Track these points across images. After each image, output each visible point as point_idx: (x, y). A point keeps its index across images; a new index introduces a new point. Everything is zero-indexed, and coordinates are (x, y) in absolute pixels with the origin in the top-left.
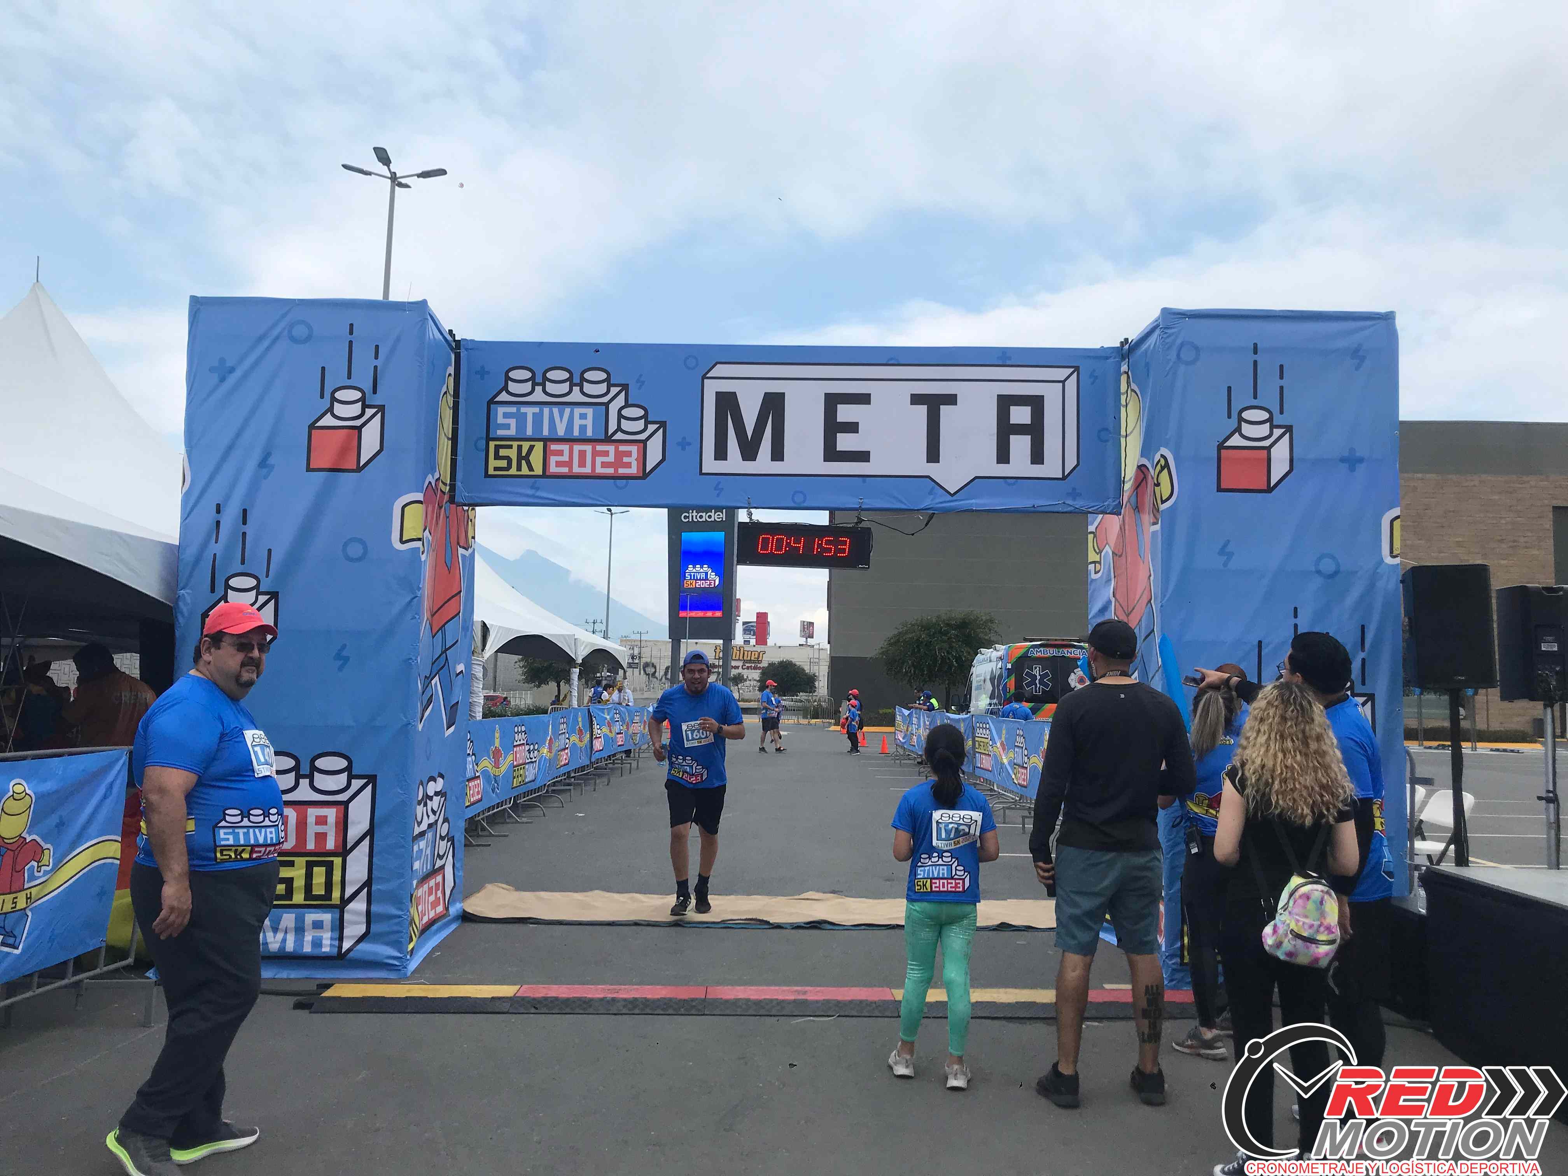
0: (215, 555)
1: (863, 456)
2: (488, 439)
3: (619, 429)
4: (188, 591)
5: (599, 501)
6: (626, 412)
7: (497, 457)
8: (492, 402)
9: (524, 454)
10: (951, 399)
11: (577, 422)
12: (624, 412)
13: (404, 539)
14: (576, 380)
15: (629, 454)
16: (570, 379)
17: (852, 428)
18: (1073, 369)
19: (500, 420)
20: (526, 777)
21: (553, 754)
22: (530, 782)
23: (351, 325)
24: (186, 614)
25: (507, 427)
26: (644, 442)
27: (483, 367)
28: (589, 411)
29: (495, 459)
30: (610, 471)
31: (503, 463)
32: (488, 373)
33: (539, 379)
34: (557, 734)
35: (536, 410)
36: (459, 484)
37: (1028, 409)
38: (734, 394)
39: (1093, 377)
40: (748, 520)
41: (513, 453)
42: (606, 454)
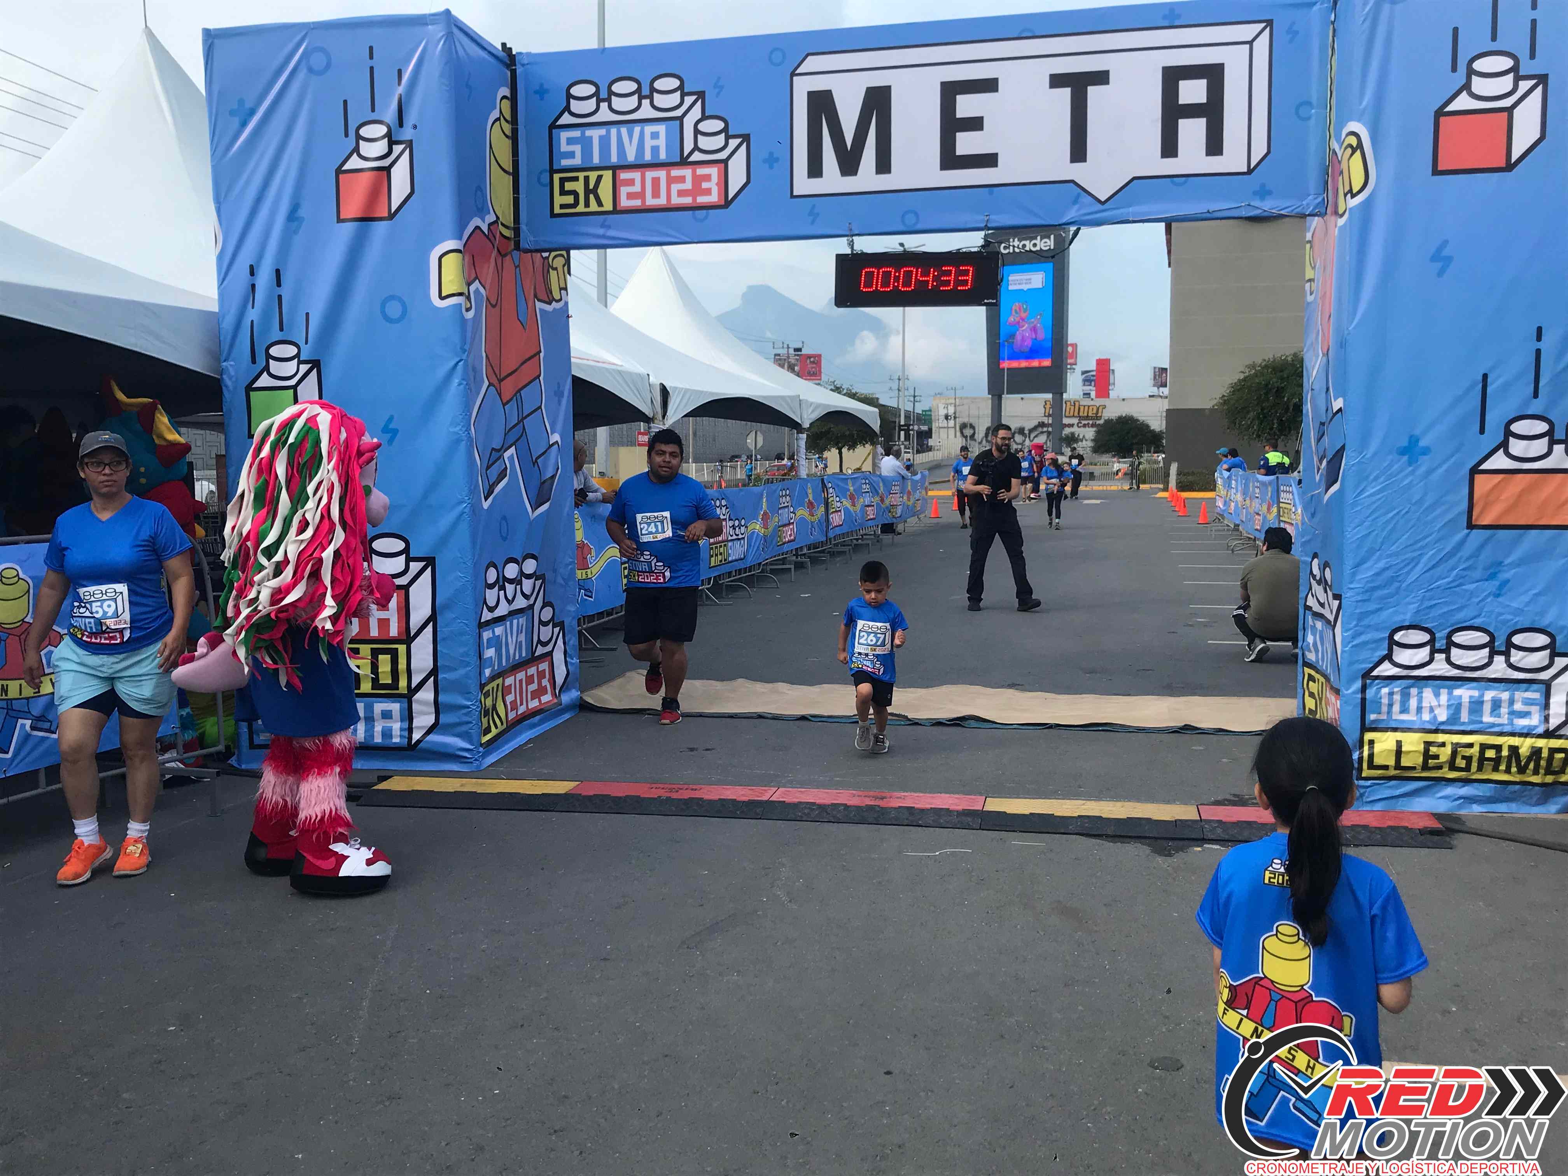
0: (252, 321)
1: (989, 160)
2: (552, 171)
3: (696, 148)
4: (232, 363)
5: (676, 237)
6: (704, 126)
7: (563, 192)
8: (553, 126)
9: (591, 187)
10: (1101, 78)
11: (649, 143)
12: (702, 127)
13: (443, 295)
14: (646, 91)
15: (708, 178)
16: (638, 91)
17: (975, 124)
18: (1263, 25)
19: (564, 147)
20: (729, 555)
21: (770, 529)
22: (736, 560)
23: (371, 48)
24: (231, 388)
25: (571, 155)
26: (725, 162)
27: (541, 85)
28: (661, 128)
29: (561, 194)
30: (687, 200)
31: (570, 199)
32: (547, 91)
33: (604, 94)
34: (776, 508)
35: (602, 131)
36: (523, 227)
37: (1203, 83)
38: (829, 93)
39: (1293, 32)
40: (848, 251)
41: (579, 187)
42: (682, 179)
